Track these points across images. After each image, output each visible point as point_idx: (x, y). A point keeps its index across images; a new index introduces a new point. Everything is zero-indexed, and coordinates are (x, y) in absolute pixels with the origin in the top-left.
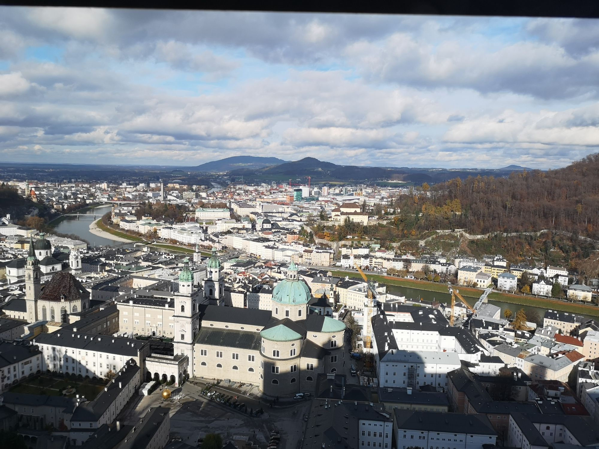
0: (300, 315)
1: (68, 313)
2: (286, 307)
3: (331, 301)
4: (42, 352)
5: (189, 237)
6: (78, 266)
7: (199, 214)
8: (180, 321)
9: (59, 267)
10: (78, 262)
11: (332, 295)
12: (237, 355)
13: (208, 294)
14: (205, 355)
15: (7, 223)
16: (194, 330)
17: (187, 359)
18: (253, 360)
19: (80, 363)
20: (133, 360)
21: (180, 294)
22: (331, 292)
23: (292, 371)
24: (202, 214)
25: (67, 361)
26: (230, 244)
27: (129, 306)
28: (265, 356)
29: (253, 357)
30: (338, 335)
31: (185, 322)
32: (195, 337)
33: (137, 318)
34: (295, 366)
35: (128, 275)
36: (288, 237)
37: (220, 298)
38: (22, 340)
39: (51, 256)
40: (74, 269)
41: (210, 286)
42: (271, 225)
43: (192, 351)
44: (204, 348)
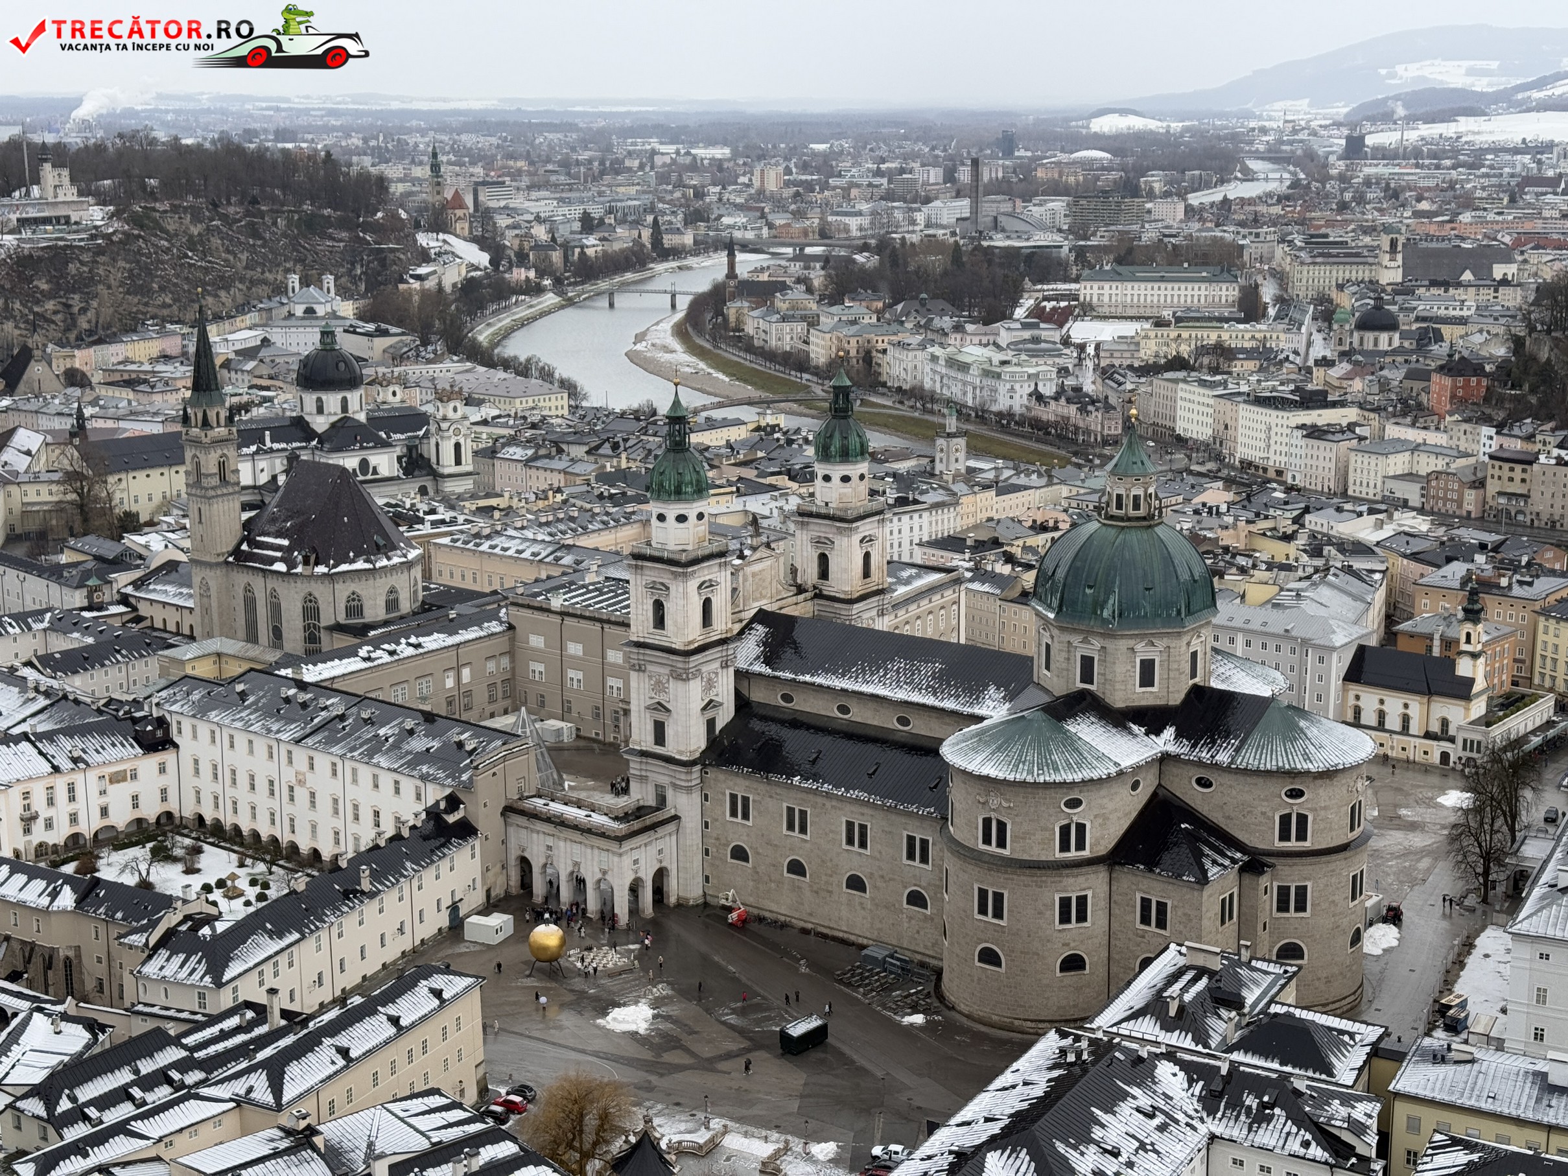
1: (326, 619)
2: (1085, 641)
3: (1464, 668)
4: (176, 746)
5: (988, 382)
6: (458, 462)
7: (1096, 291)
8: (650, 668)
9: (385, 462)
10: (457, 446)
11: (1468, 641)
12: (863, 828)
13: (809, 574)
14: (746, 816)
15: (321, 311)
16: (704, 709)
17: (671, 827)
18: (924, 859)
19: (292, 799)
20: (453, 802)
21: (648, 552)
22: (1468, 627)
23: (1065, 918)
24: (1106, 291)
25: (253, 787)
26: (1164, 417)
27: (548, 611)
28: (952, 840)
29: (924, 842)
30: (1321, 791)
31: (666, 671)
32: (714, 741)
33: (577, 662)
34: (1082, 901)
35: (629, 508)
36: (1434, 388)
37: (863, 598)
38: (130, 698)
39: (362, 417)
40: (443, 476)
41: (818, 542)
42: (1397, 336)
43: (696, 797)
44: (740, 786)
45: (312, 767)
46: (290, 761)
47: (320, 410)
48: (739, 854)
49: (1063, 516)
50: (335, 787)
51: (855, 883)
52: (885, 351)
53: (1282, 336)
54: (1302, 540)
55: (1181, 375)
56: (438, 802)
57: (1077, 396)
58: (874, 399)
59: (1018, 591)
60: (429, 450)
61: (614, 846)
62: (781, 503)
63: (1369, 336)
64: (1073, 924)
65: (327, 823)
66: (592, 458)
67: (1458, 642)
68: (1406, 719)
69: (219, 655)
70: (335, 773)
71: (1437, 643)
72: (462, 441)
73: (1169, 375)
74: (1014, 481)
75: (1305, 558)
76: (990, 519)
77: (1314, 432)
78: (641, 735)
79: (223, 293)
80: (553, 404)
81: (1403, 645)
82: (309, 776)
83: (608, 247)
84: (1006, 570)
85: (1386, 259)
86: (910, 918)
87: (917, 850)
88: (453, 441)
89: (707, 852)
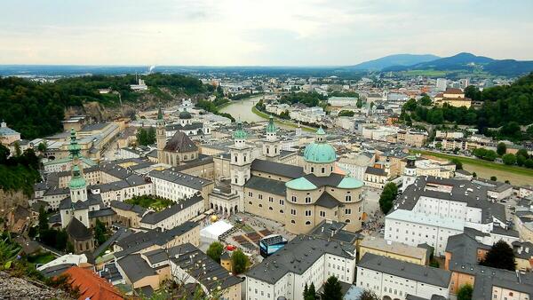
0: (323, 172)
1: (181, 160)
2: (312, 164)
3: (386, 170)
4: (152, 183)
5: (309, 118)
6: (208, 132)
8: (235, 169)
12: (272, 198)
14: (252, 196)
16: (244, 177)
17: (238, 198)
18: (283, 204)
19: (172, 192)
21: (234, 148)
22: (387, 163)
24: (333, 102)
25: (165, 190)
26: (341, 125)
27: (220, 159)
28: (288, 202)
29: (283, 201)
30: (354, 192)
31: (238, 169)
32: (246, 182)
33: (225, 169)
34: (310, 212)
36: (389, 120)
37: (275, 157)
38: (144, 174)
39: (191, 124)
40: (205, 135)
41: (267, 146)
42: (384, 110)
43: (243, 193)
44: (251, 190)
45: (175, 186)
46: (171, 185)
47: (183, 122)
48: (250, 203)
50: (179, 190)
53: (364, 110)
56: (196, 193)
57: (325, 121)
60: (203, 130)
61: (228, 201)
63: (379, 110)
64: (308, 216)
67: (385, 166)
68: (376, 180)
69: (161, 166)
70: (179, 187)
71: (382, 166)
73: (342, 117)
81: (377, 166)
83: (243, 93)
85: (384, 96)
86: (280, 215)
88: (207, 128)
89: (245, 203)
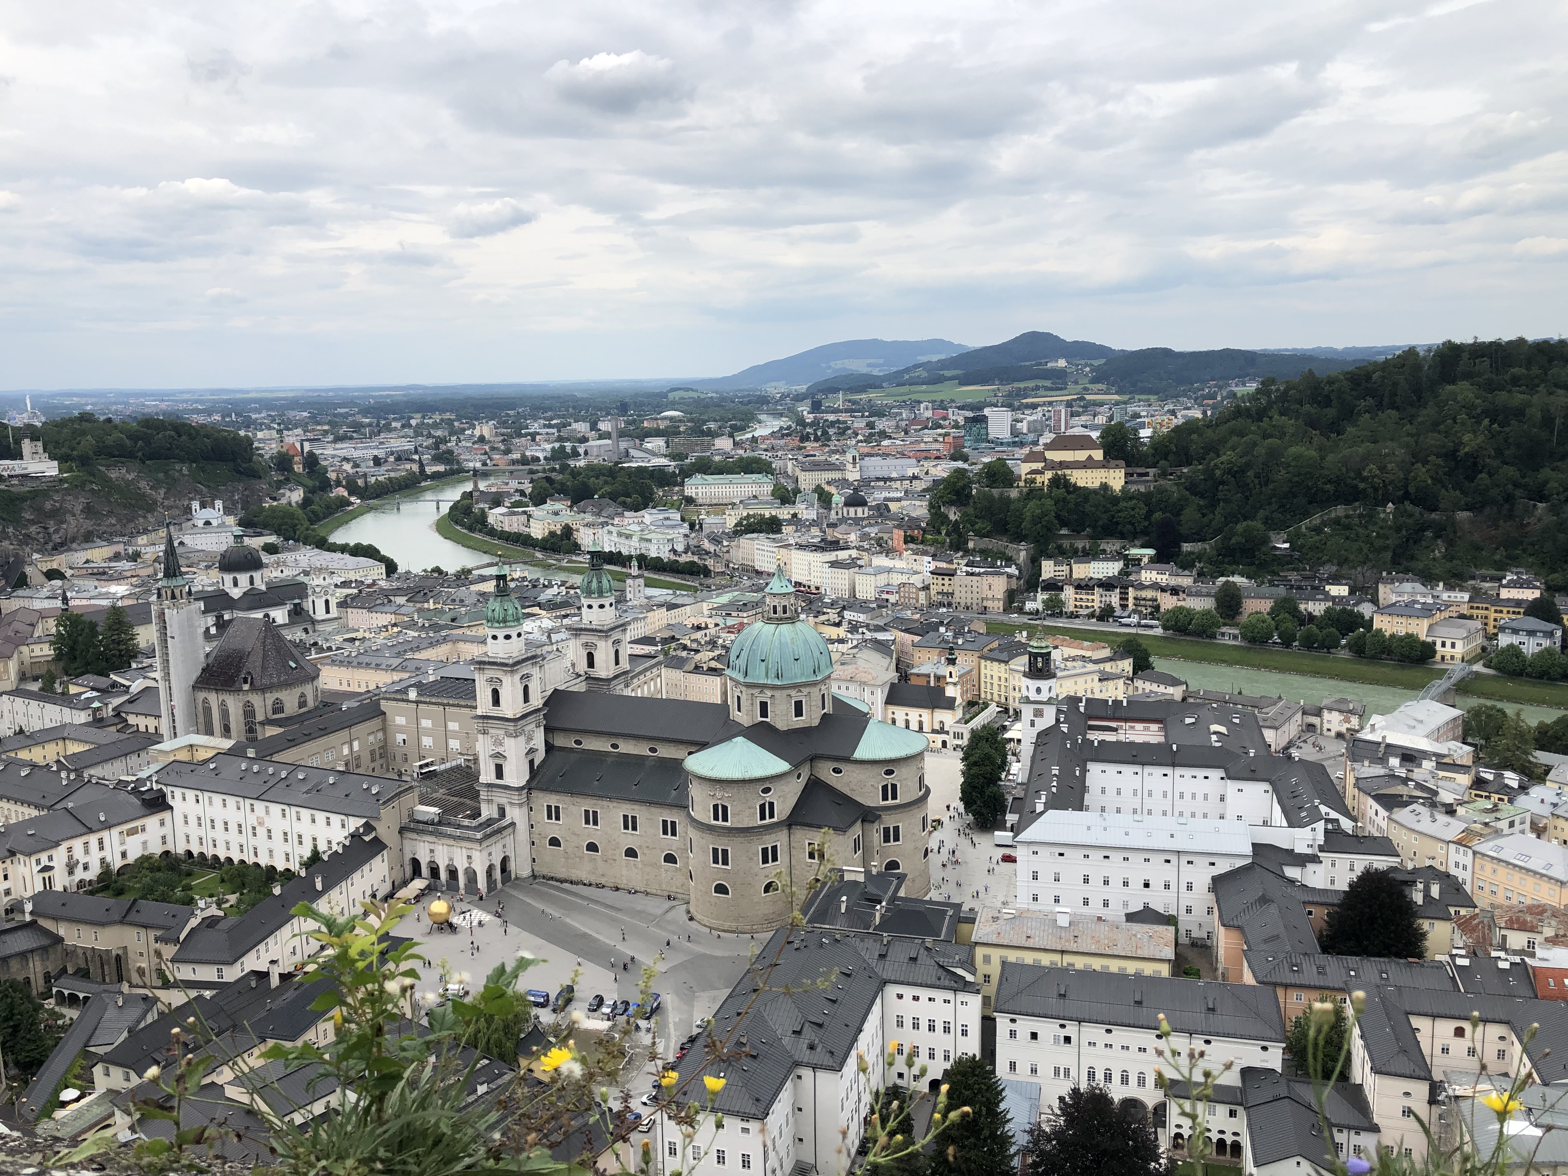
0: (799, 712)
1: (260, 717)
2: (761, 692)
3: (950, 692)
4: (171, 808)
5: (644, 545)
6: (328, 612)
7: (694, 490)
8: (491, 731)
9: (280, 615)
10: (327, 602)
11: (951, 676)
12: (634, 818)
13: (582, 666)
14: (558, 818)
15: (215, 523)
16: (527, 754)
17: (510, 830)
18: (674, 833)
19: (255, 834)
20: (368, 827)
21: (487, 659)
22: (950, 668)
23: (765, 861)
24: (700, 490)
25: (227, 829)
26: (748, 560)
27: (408, 701)
28: (693, 821)
29: (673, 824)
30: (903, 770)
31: (502, 732)
32: (534, 772)
33: (428, 733)
34: (774, 848)
35: (443, 633)
36: (895, 536)
37: (616, 677)
38: (134, 778)
39: (263, 588)
40: (319, 621)
41: (586, 645)
42: (866, 509)
43: (525, 809)
44: (553, 800)
45: (267, 812)
46: (253, 810)
47: (236, 584)
48: (554, 842)
49: (709, 621)
50: (285, 825)
51: (631, 853)
52: (577, 530)
53: (805, 512)
54: (845, 625)
55: (755, 535)
56: (357, 829)
57: (699, 550)
58: (574, 558)
59: (693, 666)
60: (308, 605)
61: (476, 846)
62: (538, 623)
63: (852, 510)
64: (770, 864)
65: (279, 847)
66: (411, 604)
67: (945, 677)
68: (921, 724)
69: (191, 746)
70: (284, 815)
71: (932, 679)
72: (330, 598)
73: (749, 536)
74: (673, 601)
75: (849, 636)
76: (669, 625)
77: (834, 564)
78: (487, 775)
79: (149, 515)
80: (376, 571)
81: (914, 681)
82: (266, 819)
83: (392, 475)
84: (684, 654)
85: (849, 467)
86: (667, 871)
87: (670, 828)
88: (324, 599)
89: (533, 843)
